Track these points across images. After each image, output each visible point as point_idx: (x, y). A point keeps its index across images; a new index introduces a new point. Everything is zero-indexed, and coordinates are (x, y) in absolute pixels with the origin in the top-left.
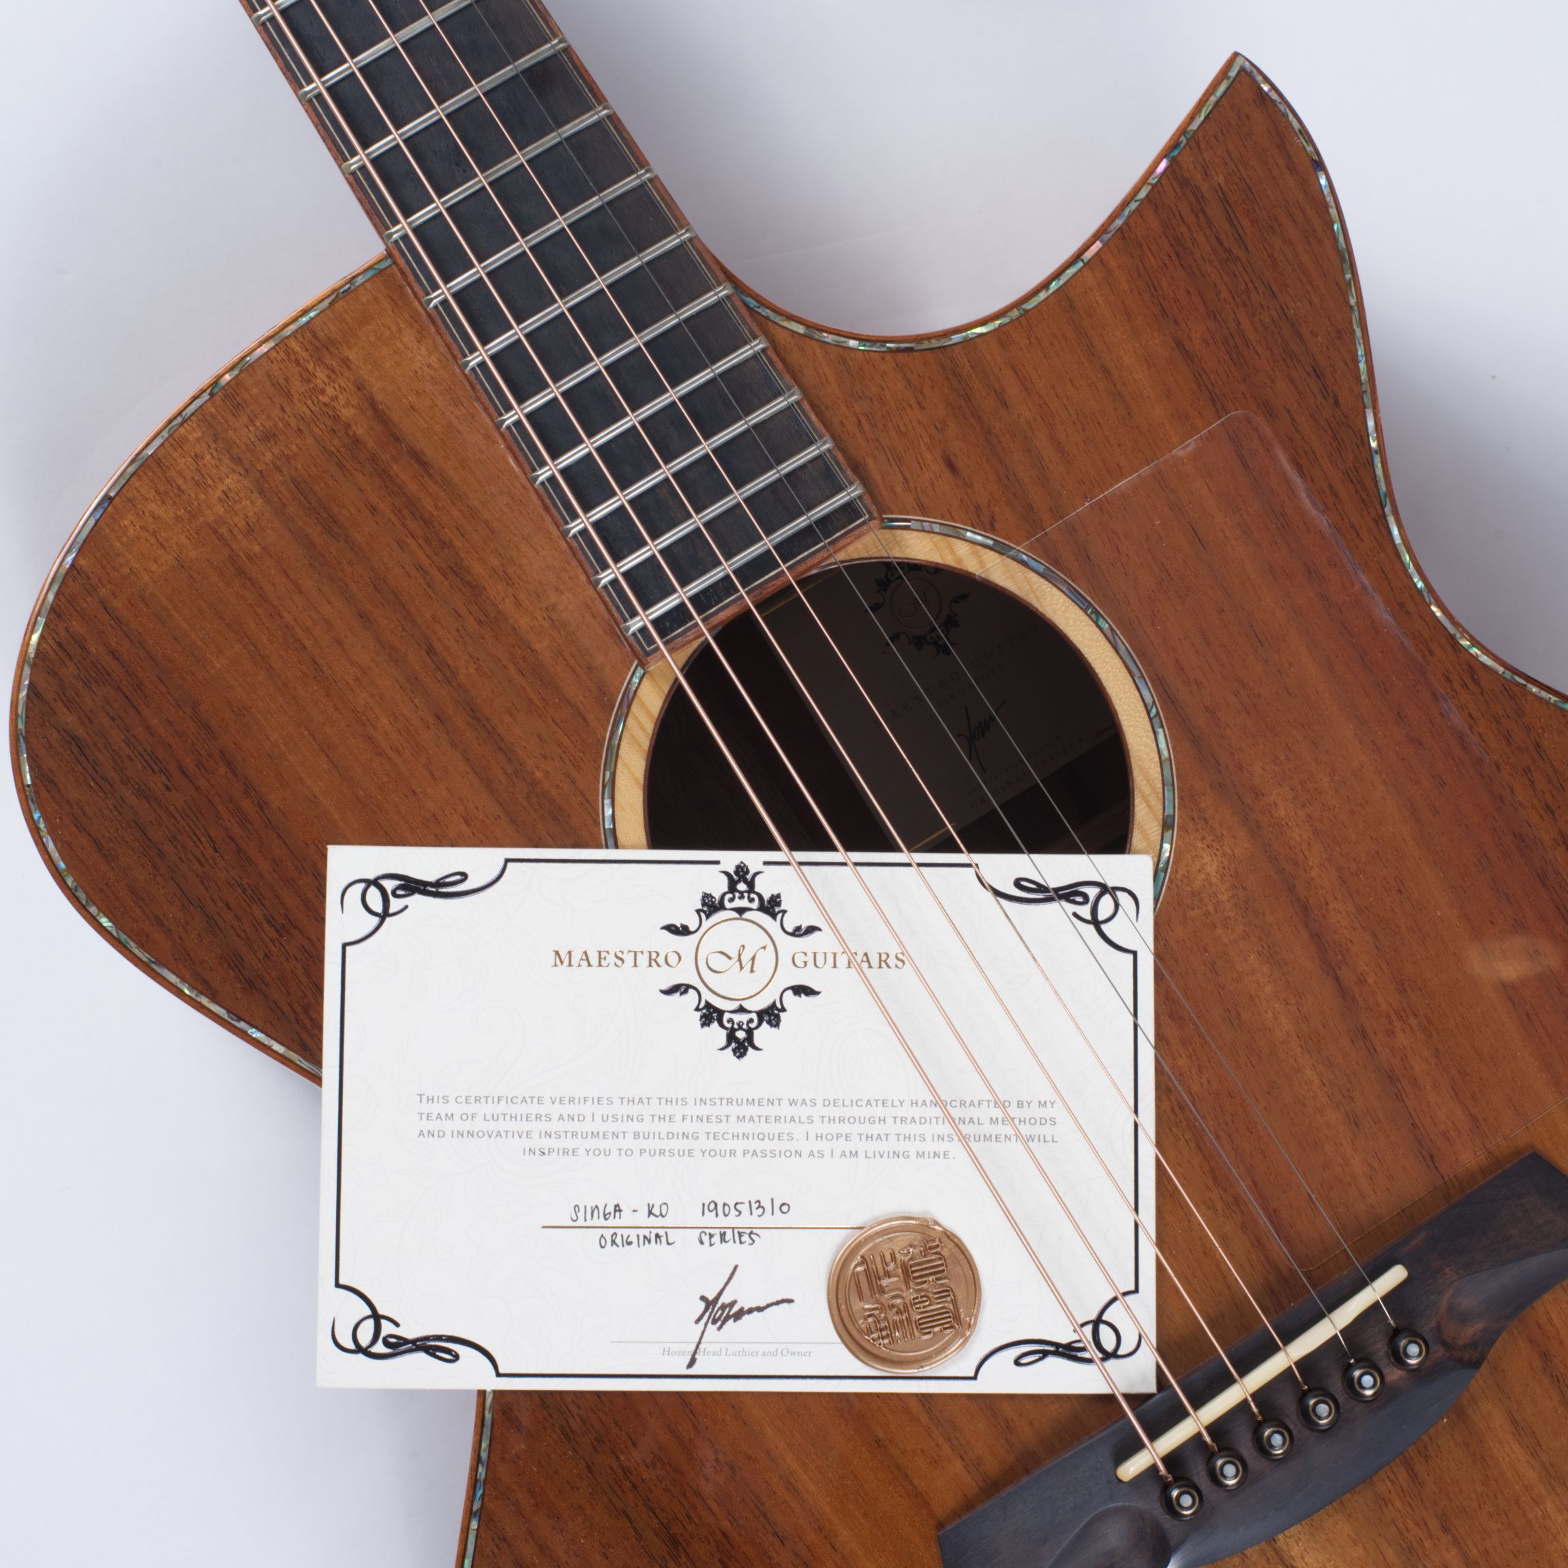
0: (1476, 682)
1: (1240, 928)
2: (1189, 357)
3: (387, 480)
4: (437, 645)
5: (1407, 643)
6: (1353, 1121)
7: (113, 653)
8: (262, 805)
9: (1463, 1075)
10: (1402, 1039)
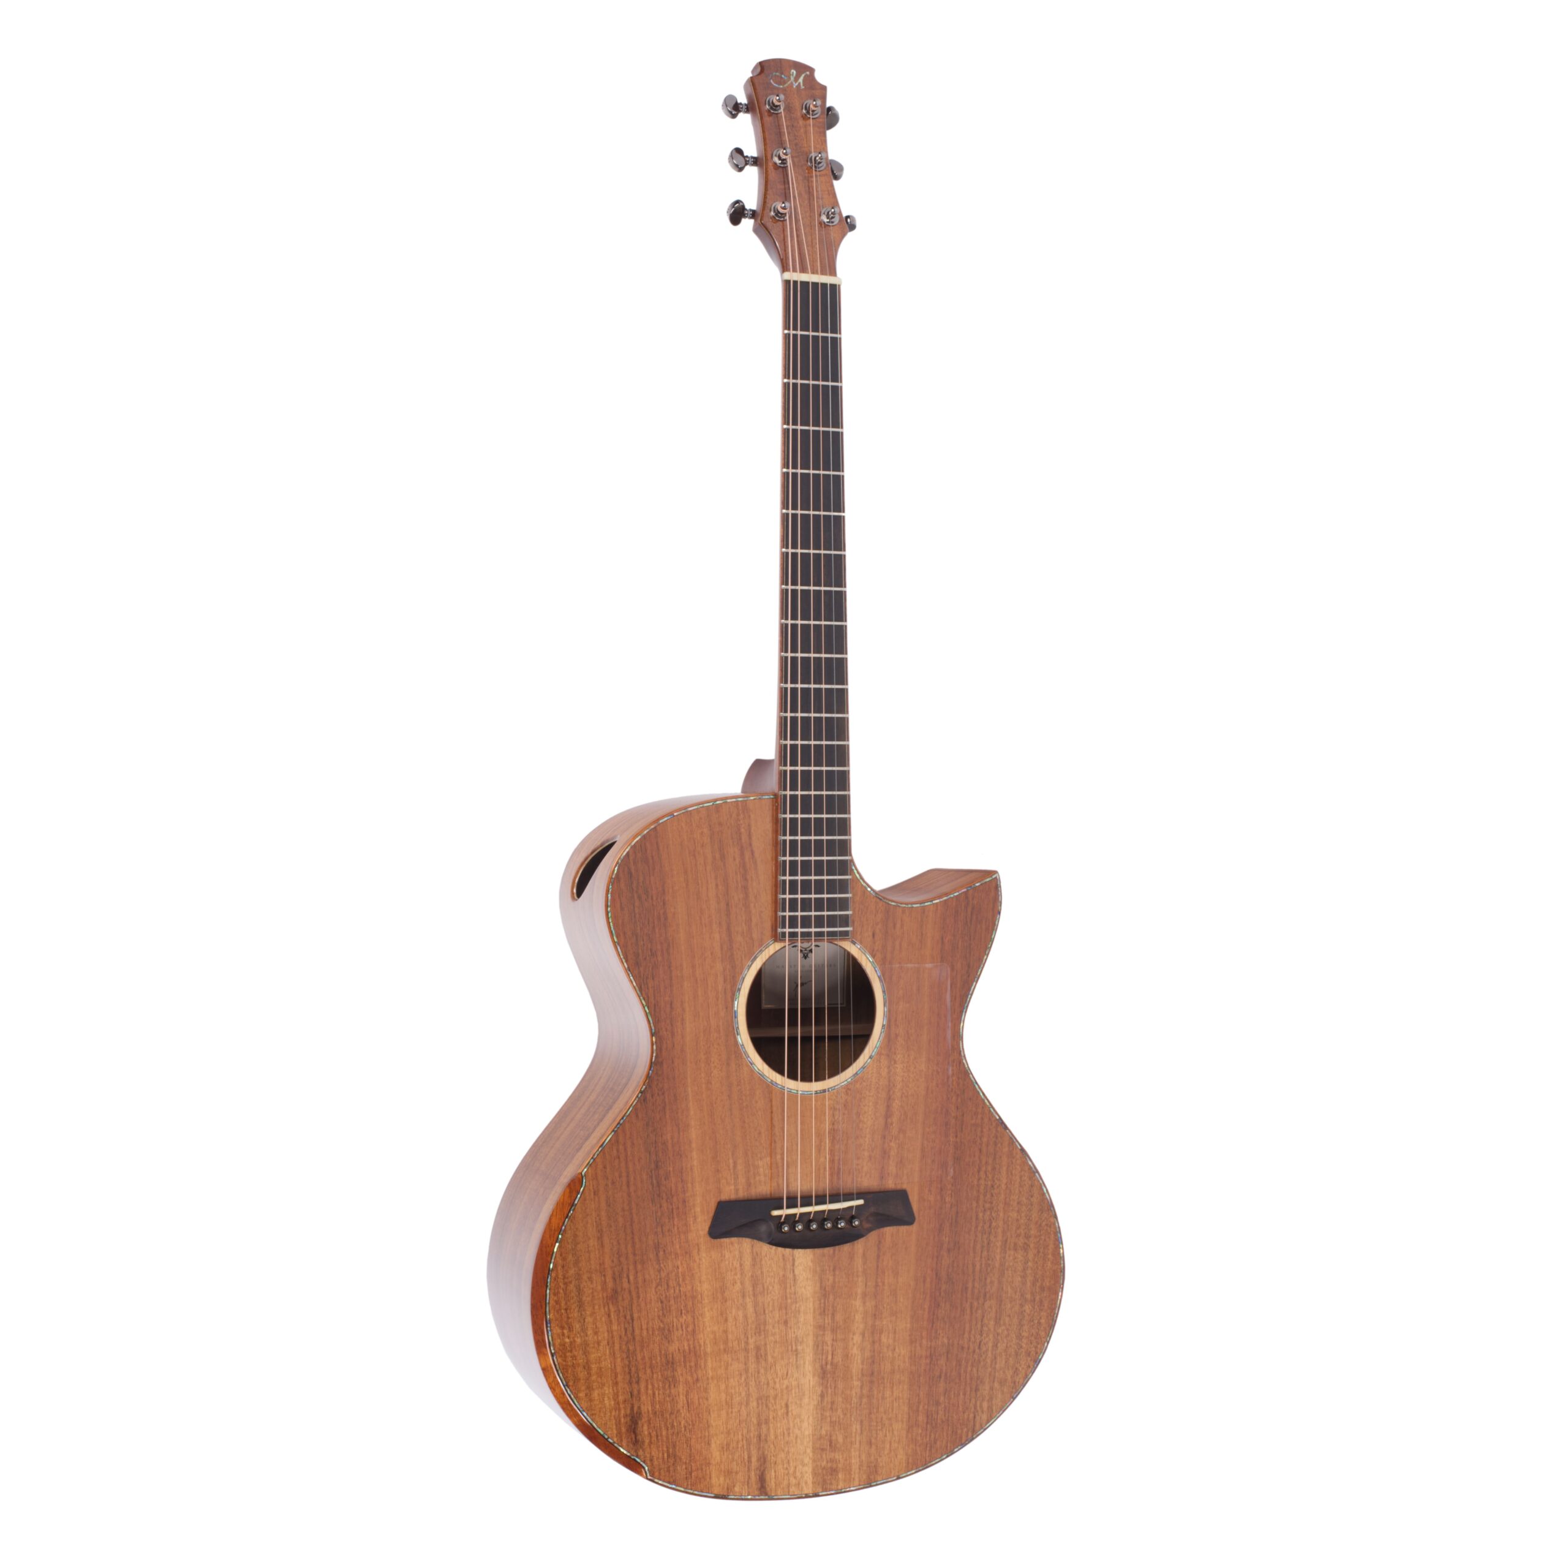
0: (959, 1066)
1: (872, 1094)
2: (943, 943)
3: (742, 855)
4: (730, 904)
5: (950, 1046)
6: (870, 1157)
7: (652, 857)
8: (666, 919)
9: (901, 1161)
10: (892, 1144)
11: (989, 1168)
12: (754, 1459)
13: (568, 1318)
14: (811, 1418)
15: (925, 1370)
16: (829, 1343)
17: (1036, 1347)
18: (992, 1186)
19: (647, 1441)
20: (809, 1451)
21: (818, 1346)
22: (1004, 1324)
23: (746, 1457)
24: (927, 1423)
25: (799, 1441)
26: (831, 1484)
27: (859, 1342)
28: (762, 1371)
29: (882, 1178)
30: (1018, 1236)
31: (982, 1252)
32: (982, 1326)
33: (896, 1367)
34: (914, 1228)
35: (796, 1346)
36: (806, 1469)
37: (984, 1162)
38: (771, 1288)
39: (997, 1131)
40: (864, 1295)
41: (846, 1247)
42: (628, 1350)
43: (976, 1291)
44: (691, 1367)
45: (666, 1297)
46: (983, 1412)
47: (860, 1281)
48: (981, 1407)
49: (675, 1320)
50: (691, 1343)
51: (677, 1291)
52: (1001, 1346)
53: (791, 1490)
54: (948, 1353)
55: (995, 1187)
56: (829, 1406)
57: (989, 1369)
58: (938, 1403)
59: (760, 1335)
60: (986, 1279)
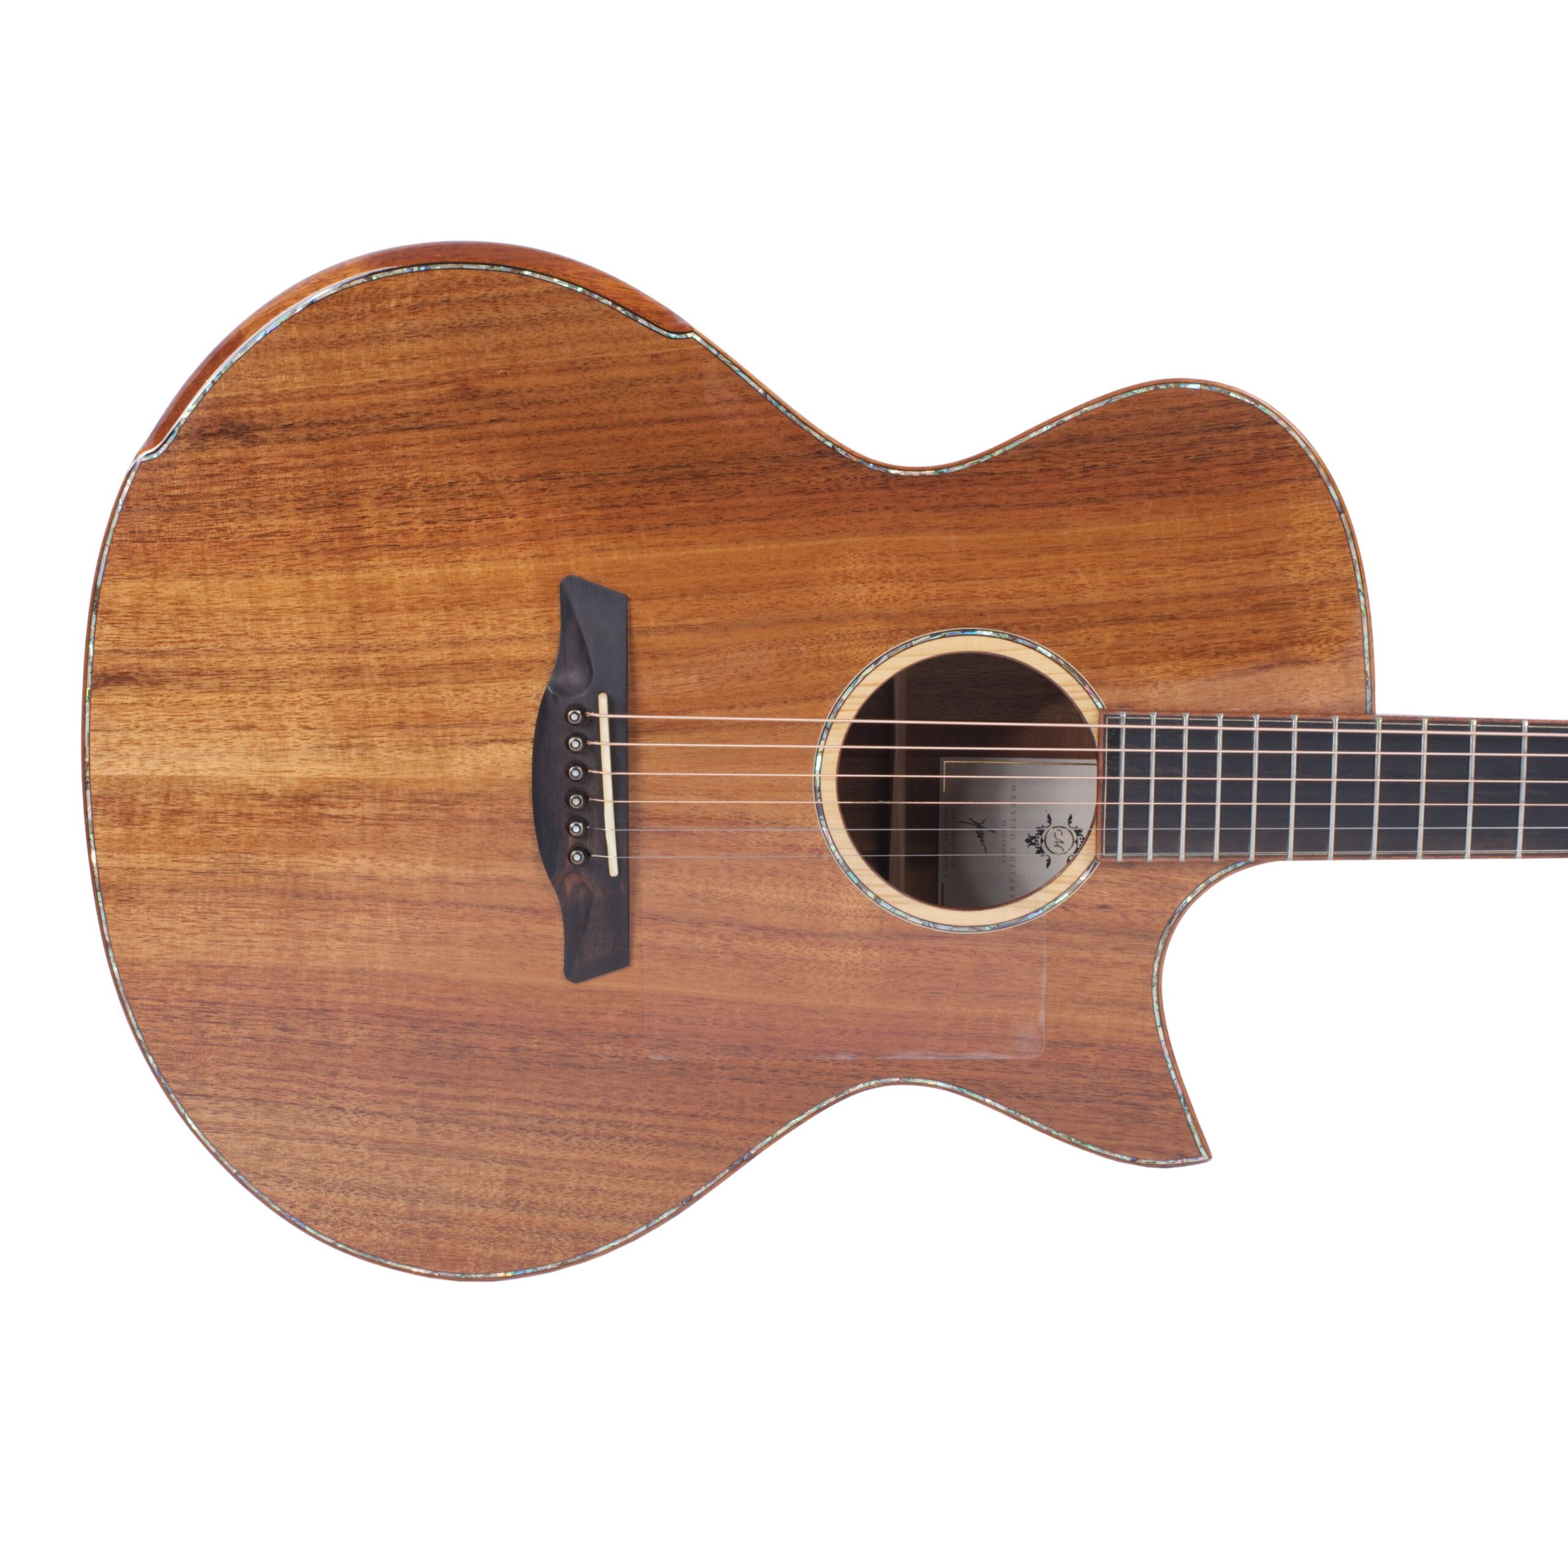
0: (852, 1076)
1: (810, 900)
2: (1083, 1045)
3: (1265, 647)
4: (1173, 622)
5: (890, 1058)
6: (694, 895)
7: (1266, 470)
8: (1151, 496)
9: (683, 957)
10: (715, 940)
11: (660, 1133)
12: (158, 663)
13: (433, 305)
14: (225, 774)
15: (298, 999)
16: (359, 811)
17: (327, 1221)
18: (627, 1139)
19: (204, 456)
20: (167, 770)
21: (354, 788)
22: (373, 1158)
23: (163, 648)
24: (203, 1002)
25: (186, 750)
26: (105, 813)
27: (356, 869)
28: (316, 679)
29: (654, 918)
30: (533, 1189)
31: (507, 1115)
32: (372, 1114)
33: (307, 943)
34: (559, 980)
35: (357, 745)
36: (135, 763)
37: (674, 1122)
38: (465, 696)
39: (728, 1149)
40: (441, 880)
41: (531, 845)
42: (368, 420)
43: (436, 1103)
44: (332, 540)
45: (461, 493)
46: (215, 1112)
47: (467, 873)
48: (225, 1109)
49: (418, 510)
50: (375, 541)
51: (470, 514)
52: (332, 1151)
53: (99, 734)
54: (327, 1044)
55: (626, 1145)
56: (244, 810)
57: (292, 1127)
58: (236, 1023)
59: (380, 675)
60: (457, 1122)
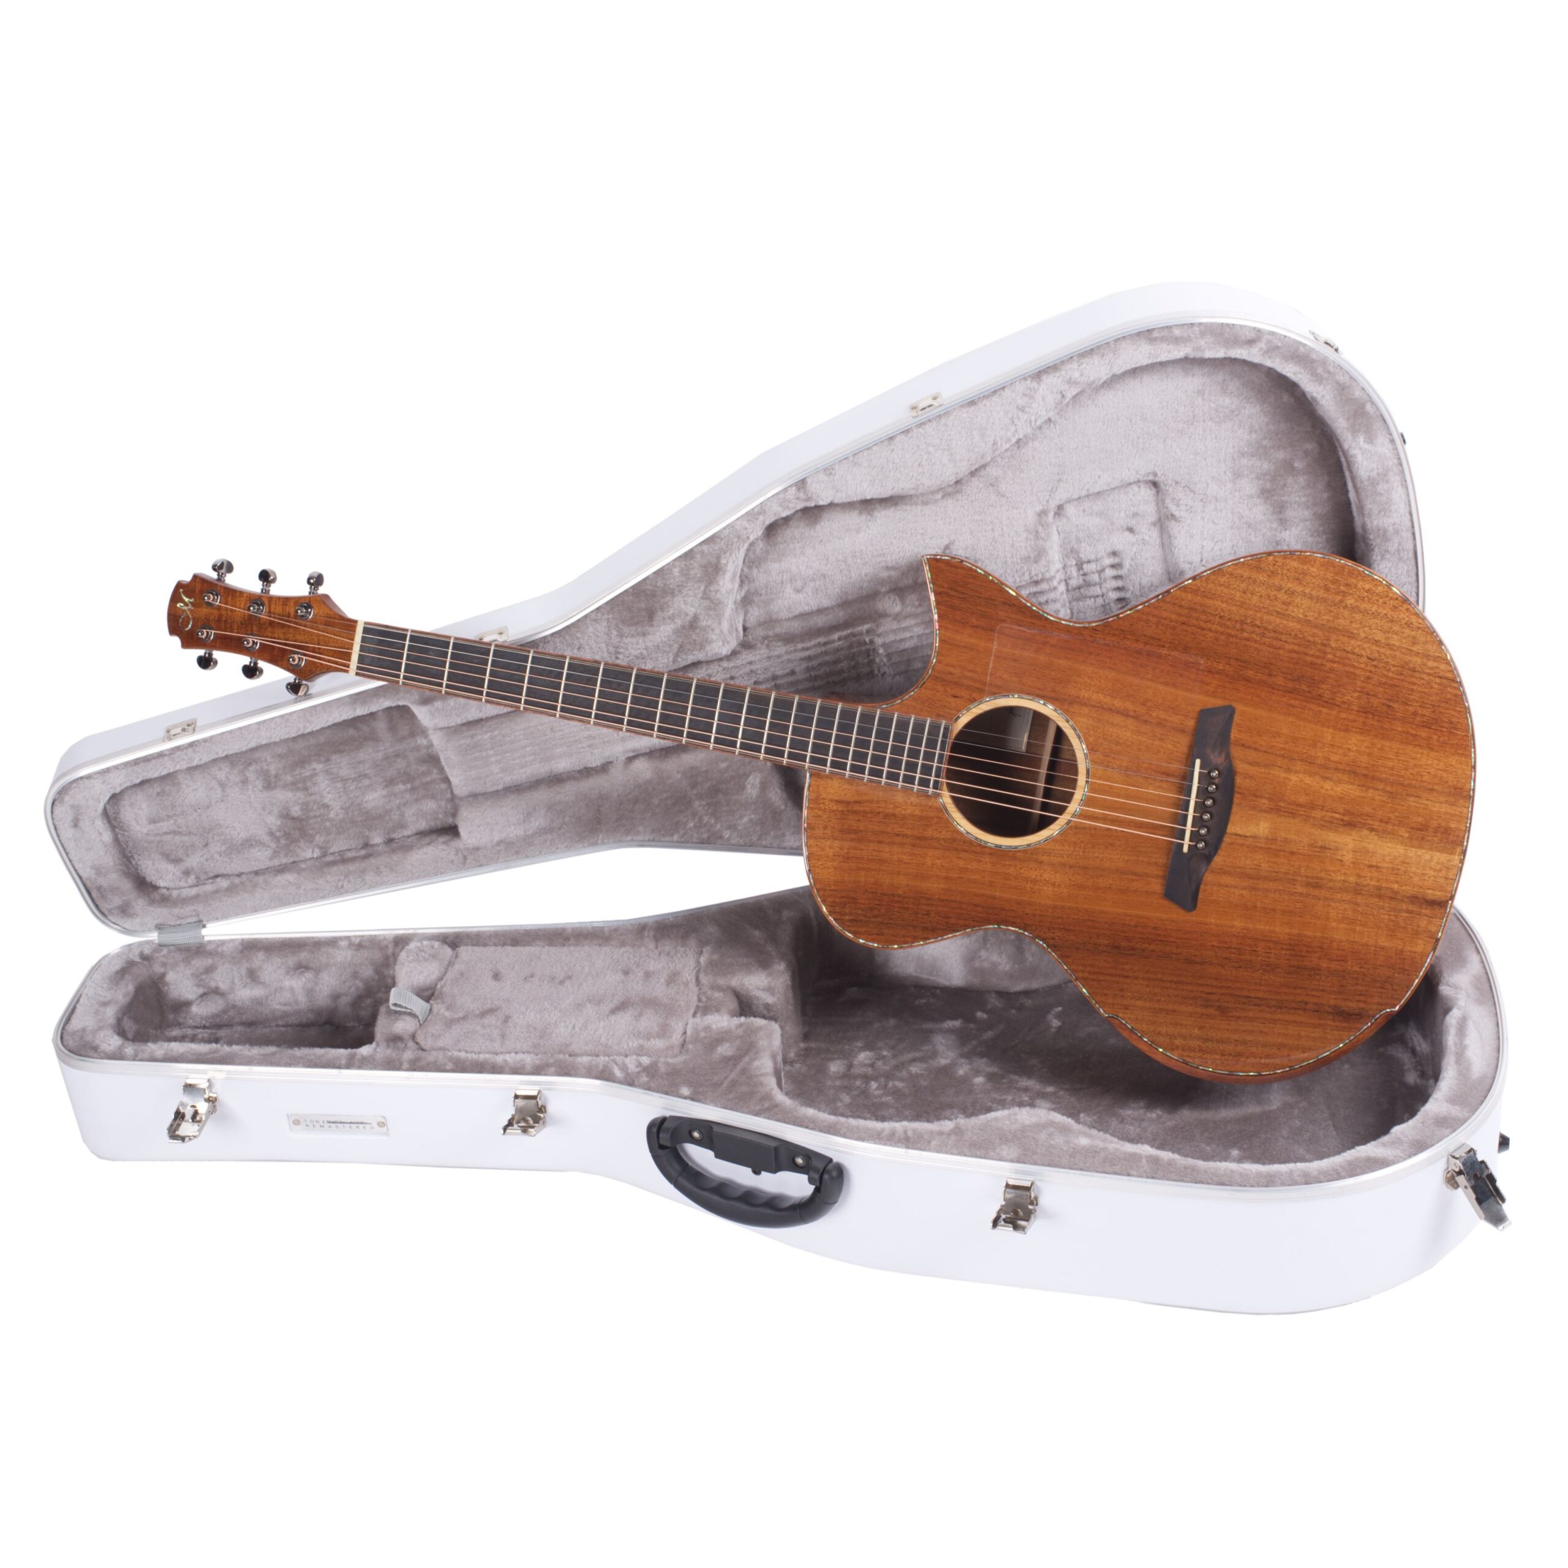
1: (1102, 726)
2: (977, 627)
3: (856, 812)
4: (898, 833)
6: (1161, 739)
7: (842, 897)
8: (899, 896)
9: (1173, 709)
10: (1154, 714)
11: (1203, 617)
12: (1411, 907)
13: (1230, 1055)
14: (1389, 845)
15: (1379, 721)
16: (1324, 813)
17: (1391, 598)
18: (1221, 617)
19: (1362, 1005)
20: (1420, 852)
21: (1323, 826)
22: (1358, 629)
23: (1406, 915)
24: (1430, 728)
25: (1407, 861)
26: (1458, 836)
27: (1332, 784)
28: (1331, 884)
29: (1183, 731)
30: (1276, 598)
31: (1281, 640)
32: (1353, 653)
33: (1367, 750)
34: (1239, 707)
35: (1316, 847)
36: (1435, 859)
37: (1195, 622)
38: (1255, 862)
39: (1169, 603)
40: (1288, 770)
41: (1239, 780)
42: (1275, 1006)
43: (1317, 654)
44: (1307, 952)
45: (1236, 962)
46: (1437, 668)
47: (1275, 772)
48: (1432, 668)
49: (1259, 958)
50: (1285, 947)
51: (1234, 951)
52: (1379, 636)
53: (1451, 877)
54: (1368, 694)
55: (1222, 614)
56: (1383, 824)
57: (1398, 653)
58: (1415, 714)
59: (1297, 880)
60: (1309, 641)
